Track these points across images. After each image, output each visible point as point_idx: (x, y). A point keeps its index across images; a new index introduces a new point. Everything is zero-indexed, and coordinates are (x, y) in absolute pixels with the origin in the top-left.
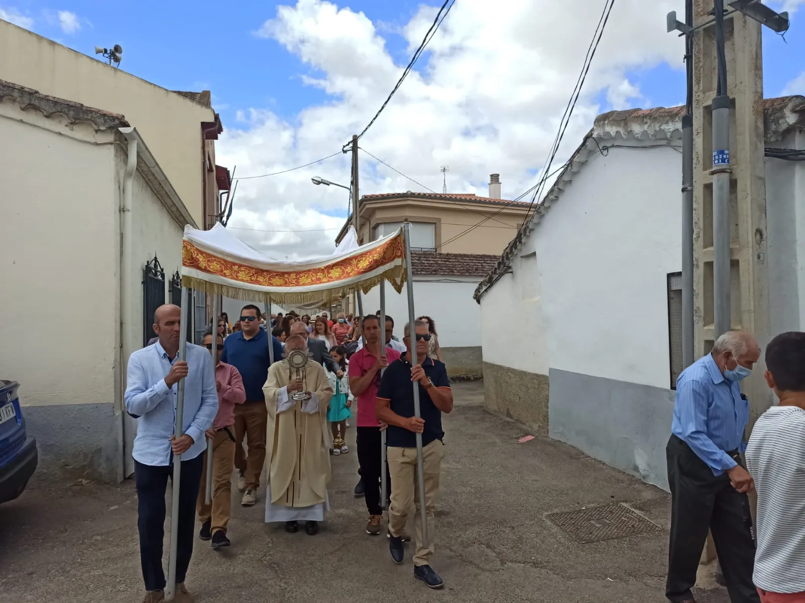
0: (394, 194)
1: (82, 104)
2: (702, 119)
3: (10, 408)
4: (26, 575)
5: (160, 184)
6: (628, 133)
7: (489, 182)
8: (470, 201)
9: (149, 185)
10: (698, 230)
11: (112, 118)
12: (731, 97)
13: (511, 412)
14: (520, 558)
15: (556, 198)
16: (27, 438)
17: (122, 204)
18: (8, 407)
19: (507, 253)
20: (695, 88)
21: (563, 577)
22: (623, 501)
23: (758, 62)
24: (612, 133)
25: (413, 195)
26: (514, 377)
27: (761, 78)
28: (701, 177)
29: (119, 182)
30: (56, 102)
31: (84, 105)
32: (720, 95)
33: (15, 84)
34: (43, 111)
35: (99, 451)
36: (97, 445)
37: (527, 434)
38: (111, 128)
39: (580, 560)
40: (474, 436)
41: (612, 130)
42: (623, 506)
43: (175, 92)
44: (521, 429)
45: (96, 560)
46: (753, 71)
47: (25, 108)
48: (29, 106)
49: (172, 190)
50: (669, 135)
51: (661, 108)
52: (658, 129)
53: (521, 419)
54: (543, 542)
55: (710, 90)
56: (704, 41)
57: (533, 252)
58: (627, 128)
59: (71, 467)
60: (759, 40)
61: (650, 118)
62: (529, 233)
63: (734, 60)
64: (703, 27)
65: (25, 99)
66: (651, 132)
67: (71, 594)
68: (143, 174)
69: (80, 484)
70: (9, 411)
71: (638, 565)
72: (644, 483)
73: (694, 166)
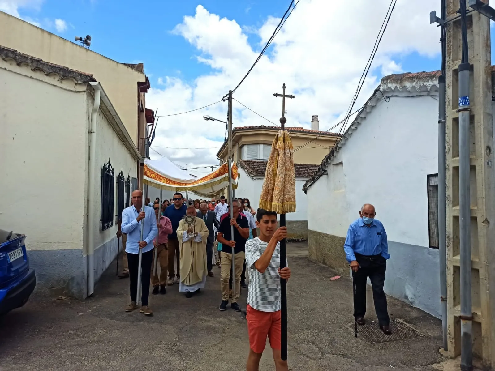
0: (253, 127)
1: (68, 68)
2: (452, 77)
3: (20, 251)
4: (27, 354)
5: (113, 117)
6: (403, 87)
7: (312, 120)
8: (300, 132)
9: (106, 118)
10: (449, 146)
11: (85, 76)
12: (471, 64)
13: (325, 261)
14: (333, 352)
15: (356, 128)
16: (30, 270)
17: (90, 128)
18: (19, 250)
19: (324, 162)
20: (447, 59)
21: (361, 364)
22: (398, 318)
23: (488, 42)
24: (392, 88)
25: (265, 128)
26: (328, 239)
27: (490, 52)
28: (451, 114)
29: (89, 115)
30: (52, 67)
31: (69, 68)
32: (463, 62)
33: (28, 55)
34: (44, 71)
35: (73, 278)
36: (72, 275)
37: (336, 275)
38: (84, 82)
39: (372, 354)
40: (302, 276)
41: (392, 86)
42: (398, 321)
43: (122, 64)
44: (332, 272)
45: (70, 346)
46: (485, 48)
47: (33, 70)
48: (37, 69)
49: (120, 121)
50: (429, 88)
51: (424, 72)
52: (422, 85)
53: (332, 266)
54: (348, 342)
55: (457, 59)
56: (453, 29)
57: (341, 161)
58: (402, 84)
59: (55, 288)
60: (489, 28)
61: (417, 78)
62: (339, 150)
63: (472, 41)
64: (453, 21)
65: (34, 64)
66: (417, 87)
67: (55, 366)
68: (103, 111)
69: (61, 299)
70: (20, 252)
71: (409, 358)
72: (411, 306)
73: (446, 107)
